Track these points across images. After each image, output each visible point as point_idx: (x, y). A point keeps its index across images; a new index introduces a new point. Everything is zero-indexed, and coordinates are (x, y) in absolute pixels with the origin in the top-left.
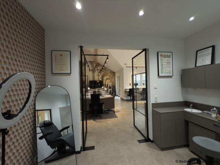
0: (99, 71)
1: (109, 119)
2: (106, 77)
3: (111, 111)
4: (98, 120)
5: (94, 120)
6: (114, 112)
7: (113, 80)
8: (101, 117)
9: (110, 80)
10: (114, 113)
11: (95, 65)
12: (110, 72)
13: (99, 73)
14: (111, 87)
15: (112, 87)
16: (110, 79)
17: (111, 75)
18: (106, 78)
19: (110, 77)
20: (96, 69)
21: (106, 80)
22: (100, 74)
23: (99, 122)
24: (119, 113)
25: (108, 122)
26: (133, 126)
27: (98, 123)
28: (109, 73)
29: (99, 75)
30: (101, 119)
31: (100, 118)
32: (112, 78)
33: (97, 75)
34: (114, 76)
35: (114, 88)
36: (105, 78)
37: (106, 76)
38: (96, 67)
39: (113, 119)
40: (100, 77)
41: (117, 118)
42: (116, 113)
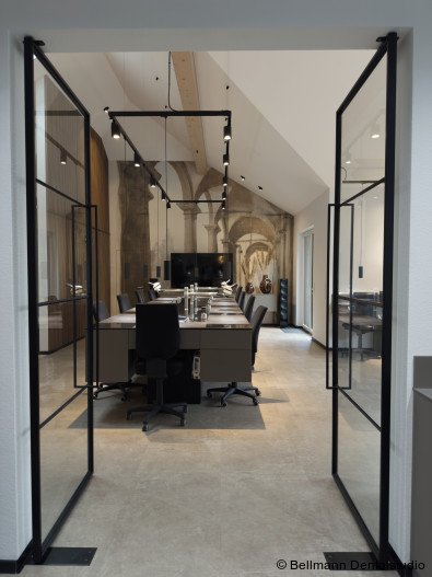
0: (216, 206)
1: (217, 432)
2: (246, 237)
3: (238, 392)
4: (165, 432)
5: (144, 430)
6: (254, 400)
7: (282, 250)
8: (183, 419)
9: (266, 254)
10: (256, 404)
11: (197, 180)
12: (270, 215)
13: (217, 219)
14: (269, 287)
15: (275, 288)
16: (265, 248)
17: (271, 226)
18: (248, 244)
19: (270, 239)
20: (203, 197)
21: (249, 252)
22: (220, 224)
23: (164, 440)
24: (279, 405)
25: (208, 443)
26: (330, 476)
27: (160, 445)
28: (265, 220)
29: (217, 230)
30: (182, 425)
31: (177, 420)
32: (278, 242)
33: (208, 228)
34: (288, 233)
35: (286, 290)
36: (244, 243)
37: (249, 231)
38: (204, 187)
39: (235, 433)
40: (221, 236)
41: (259, 432)
42: (262, 407)
